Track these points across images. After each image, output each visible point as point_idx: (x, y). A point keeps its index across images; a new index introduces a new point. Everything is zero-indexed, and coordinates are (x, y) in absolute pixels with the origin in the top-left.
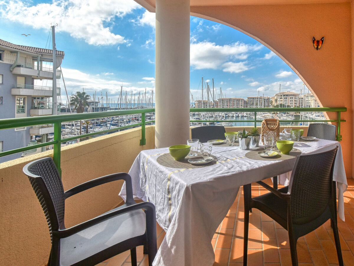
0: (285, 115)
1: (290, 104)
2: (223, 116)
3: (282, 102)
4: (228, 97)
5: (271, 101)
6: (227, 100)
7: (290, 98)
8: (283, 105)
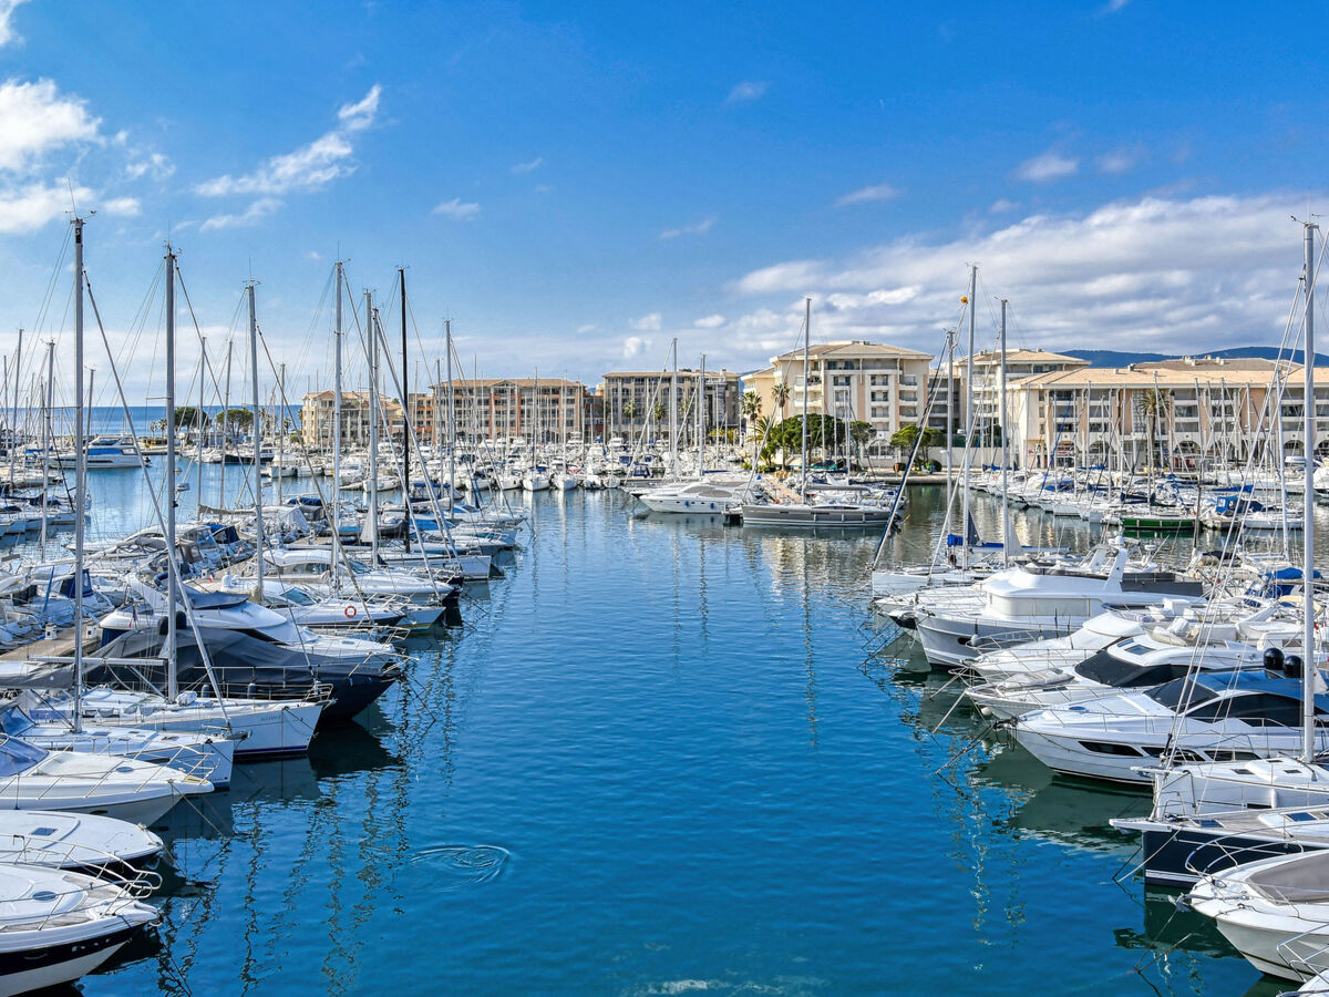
0: (844, 482)
1: (868, 412)
2: (463, 488)
3: (819, 403)
4: (489, 376)
5: (751, 396)
6: (487, 389)
7: (868, 380)
8: (828, 418)
